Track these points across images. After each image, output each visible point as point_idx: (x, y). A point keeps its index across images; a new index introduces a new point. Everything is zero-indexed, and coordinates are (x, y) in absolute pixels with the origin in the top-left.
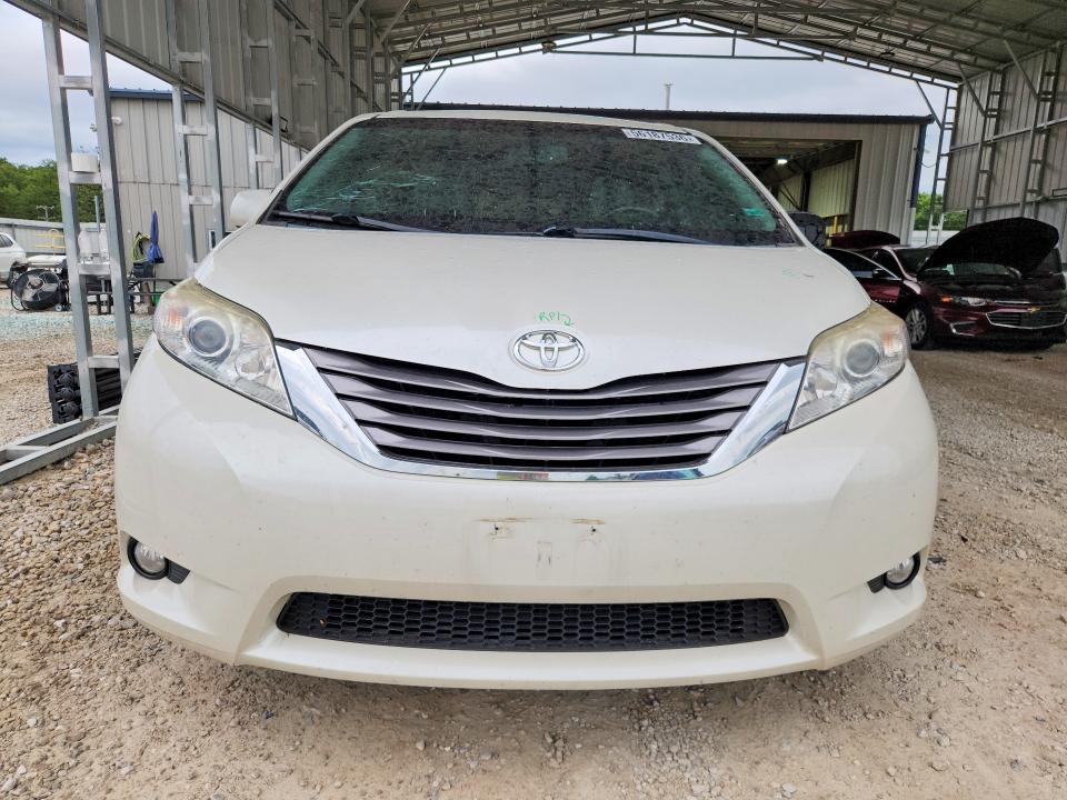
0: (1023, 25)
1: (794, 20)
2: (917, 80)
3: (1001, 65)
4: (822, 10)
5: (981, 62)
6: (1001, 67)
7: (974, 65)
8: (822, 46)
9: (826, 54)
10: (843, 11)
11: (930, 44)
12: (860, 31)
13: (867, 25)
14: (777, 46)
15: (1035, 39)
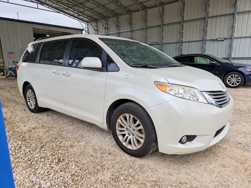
0: (101, 14)
1: (53, 2)
2: (80, 21)
3: (96, 20)
4: (61, 2)
5: (92, 19)
6: (96, 21)
7: (91, 20)
8: (60, 10)
9: (60, 12)
10: (65, 3)
11: (84, 14)
12: (69, 9)
13: (71, 8)
14: (48, 8)
15: (103, 17)
